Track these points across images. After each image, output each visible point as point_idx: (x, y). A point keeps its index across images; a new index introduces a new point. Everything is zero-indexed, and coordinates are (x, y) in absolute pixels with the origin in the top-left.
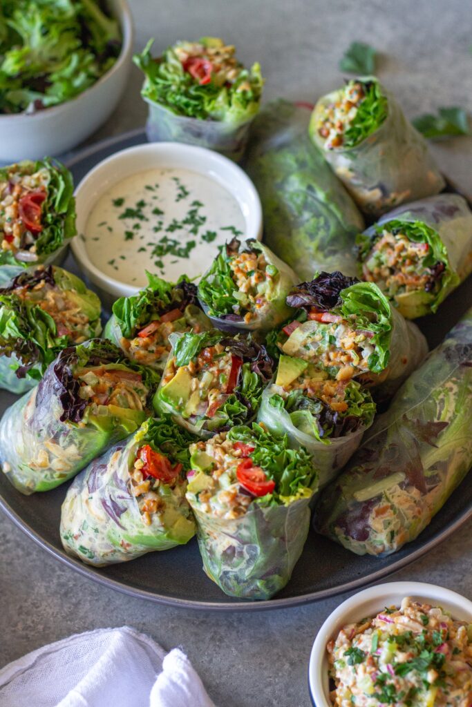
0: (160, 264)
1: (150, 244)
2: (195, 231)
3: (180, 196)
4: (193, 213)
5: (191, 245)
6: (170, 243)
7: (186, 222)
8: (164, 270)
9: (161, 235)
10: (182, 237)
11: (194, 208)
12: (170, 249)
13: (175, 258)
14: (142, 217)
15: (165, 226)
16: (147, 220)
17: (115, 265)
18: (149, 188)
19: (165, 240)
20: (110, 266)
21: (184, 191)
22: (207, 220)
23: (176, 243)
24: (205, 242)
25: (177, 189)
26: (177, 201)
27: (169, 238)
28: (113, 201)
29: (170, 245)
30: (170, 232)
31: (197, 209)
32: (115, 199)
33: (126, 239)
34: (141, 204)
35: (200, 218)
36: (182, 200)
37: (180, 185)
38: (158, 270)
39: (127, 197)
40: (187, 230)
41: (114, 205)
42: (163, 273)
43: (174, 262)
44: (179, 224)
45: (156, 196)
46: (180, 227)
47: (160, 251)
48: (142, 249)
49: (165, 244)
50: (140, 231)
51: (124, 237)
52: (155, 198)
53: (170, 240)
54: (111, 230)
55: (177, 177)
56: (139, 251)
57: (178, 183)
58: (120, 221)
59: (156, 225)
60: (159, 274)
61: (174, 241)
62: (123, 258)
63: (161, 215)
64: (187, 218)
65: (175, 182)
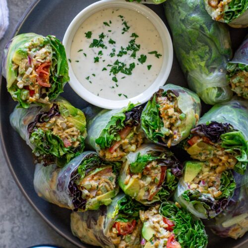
0: (115, 80)
1: (109, 65)
2: (134, 55)
3: (124, 29)
4: (132, 42)
5: (132, 66)
6: (120, 65)
7: (128, 49)
8: (117, 83)
9: (115, 58)
10: (127, 60)
11: (133, 38)
12: (120, 69)
13: (124, 75)
14: (103, 46)
15: (117, 53)
16: (106, 48)
17: (90, 80)
18: (105, 24)
19: (117, 63)
20: (87, 80)
21: (126, 26)
22: (141, 47)
23: (124, 65)
24: (140, 63)
25: (123, 24)
26: (123, 33)
27: (119, 61)
28: (85, 33)
29: (120, 66)
30: (119, 57)
31: (135, 39)
32: (87, 32)
33: (95, 62)
34: (102, 36)
35: (137, 46)
36: (126, 33)
37: (124, 21)
38: (114, 83)
39: (93, 31)
40: (129, 54)
41: (86, 36)
42: (117, 86)
43: (123, 78)
44: (124, 51)
45: (110, 30)
46: (125, 53)
47: (115, 71)
48: (105, 69)
49: (117, 65)
50: (102, 56)
51: (94, 60)
52: (110, 31)
53: (120, 63)
54: (85, 55)
55: (122, 15)
56: (103, 70)
57: (123, 20)
58: (90, 49)
59: (112, 52)
60: (115, 86)
61: (123, 64)
62: (94, 75)
63: (114, 44)
64: (129, 46)
65: (121, 19)
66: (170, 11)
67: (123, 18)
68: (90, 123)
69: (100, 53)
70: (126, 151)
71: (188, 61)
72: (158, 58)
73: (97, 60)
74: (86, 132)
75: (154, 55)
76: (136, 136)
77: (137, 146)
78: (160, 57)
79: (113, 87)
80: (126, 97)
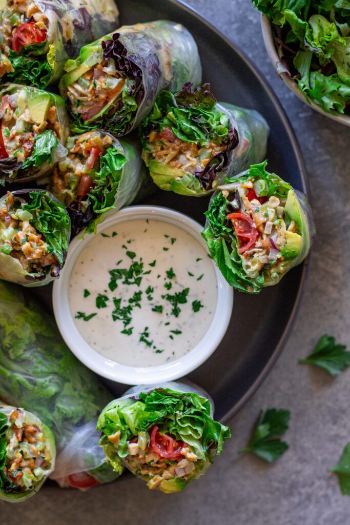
0: (131, 255)
1: (149, 272)
2: (117, 302)
3: (147, 335)
4: (128, 321)
5: (113, 286)
6: (132, 280)
7: (129, 309)
8: (125, 251)
9: (143, 287)
10: (125, 291)
11: (128, 327)
12: (129, 274)
13: (121, 267)
14: (169, 298)
15: (144, 296)
16: (163, 297)
17: (169, 239)
18: (178, 332)
19: (138, 282)
20: (173, 237)
21: (145, 341)
22: (111, 318)
23: (126, 282)
24: (103, 293)
25: (152, 342)
26: (146, 329)
27: (135, 285)
28: (202, 306)
29: (131, 278)
30: (138, 291)
31: (125, 326)
32: (201, 308)
33: (171, 269)
34: (176, 312)
35: (118, 318)
36: (143, 331)
37: (152, 346)
38: (131, 248)
39: (192, 314)
40: (125, 301)
41: (199, 302)
42: (124, 246)
43: (119, 262)
44: (134, 304)
45: (167, 326)
46: (131, 301)
47: (137, 268)
48: (153, 264)
49: (136, 277)
50: (164, 282)
51: (174, 272)
52: (167, 324)
53: (133, 283)
54: (190, 274)
55: (158, 354)
56: (155, 262)
57: (155, 347)
58: (186, 287)
59: (152, 295)
60: (127, 245)
61: (129, 283)
62: (165, 249)
63: (154, 307)
64: (130, 313)
65: (158, 348)
66: (89, 385)
67: (155, 350)
68: (144, 174)
69: (169, 286)
70: (73, 156)
71: (34, 323)
72: (79, 313)
73: (171, 274)
74: (146, 161)
75: (87, 315)
76: (66, 185)
77: (59, 170)
78: (78, 315)
79: (129, 242)
80: (104, 235)
